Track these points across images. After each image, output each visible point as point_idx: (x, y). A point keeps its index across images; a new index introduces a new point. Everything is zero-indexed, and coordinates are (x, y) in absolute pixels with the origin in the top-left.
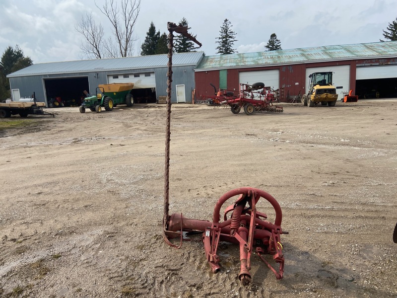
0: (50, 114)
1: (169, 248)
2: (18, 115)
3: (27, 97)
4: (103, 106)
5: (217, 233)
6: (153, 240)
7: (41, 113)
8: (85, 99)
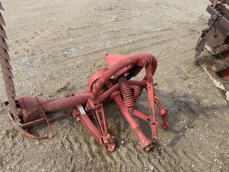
1: (40, 144)
5: (100, 111)
6: (9, 142)
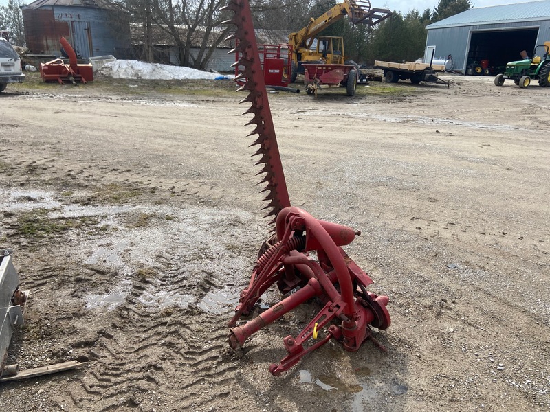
0: (445, 83)
2: (409, 81)
3: (442, 58)
4: (536, 77)
7: (434, 80)
8: (509, 64)
